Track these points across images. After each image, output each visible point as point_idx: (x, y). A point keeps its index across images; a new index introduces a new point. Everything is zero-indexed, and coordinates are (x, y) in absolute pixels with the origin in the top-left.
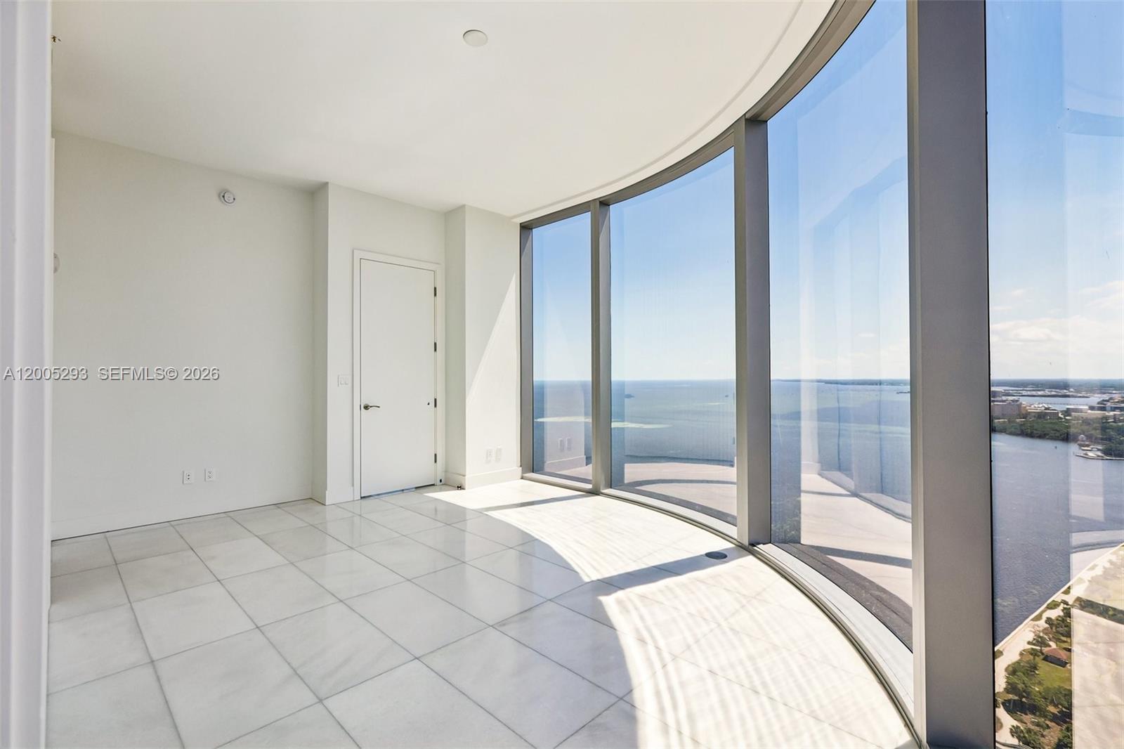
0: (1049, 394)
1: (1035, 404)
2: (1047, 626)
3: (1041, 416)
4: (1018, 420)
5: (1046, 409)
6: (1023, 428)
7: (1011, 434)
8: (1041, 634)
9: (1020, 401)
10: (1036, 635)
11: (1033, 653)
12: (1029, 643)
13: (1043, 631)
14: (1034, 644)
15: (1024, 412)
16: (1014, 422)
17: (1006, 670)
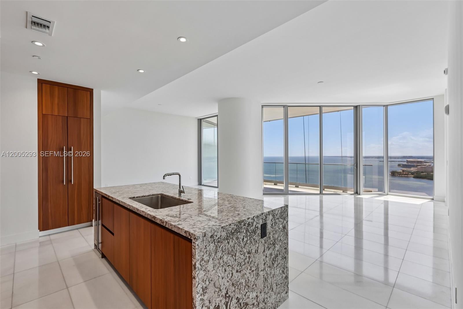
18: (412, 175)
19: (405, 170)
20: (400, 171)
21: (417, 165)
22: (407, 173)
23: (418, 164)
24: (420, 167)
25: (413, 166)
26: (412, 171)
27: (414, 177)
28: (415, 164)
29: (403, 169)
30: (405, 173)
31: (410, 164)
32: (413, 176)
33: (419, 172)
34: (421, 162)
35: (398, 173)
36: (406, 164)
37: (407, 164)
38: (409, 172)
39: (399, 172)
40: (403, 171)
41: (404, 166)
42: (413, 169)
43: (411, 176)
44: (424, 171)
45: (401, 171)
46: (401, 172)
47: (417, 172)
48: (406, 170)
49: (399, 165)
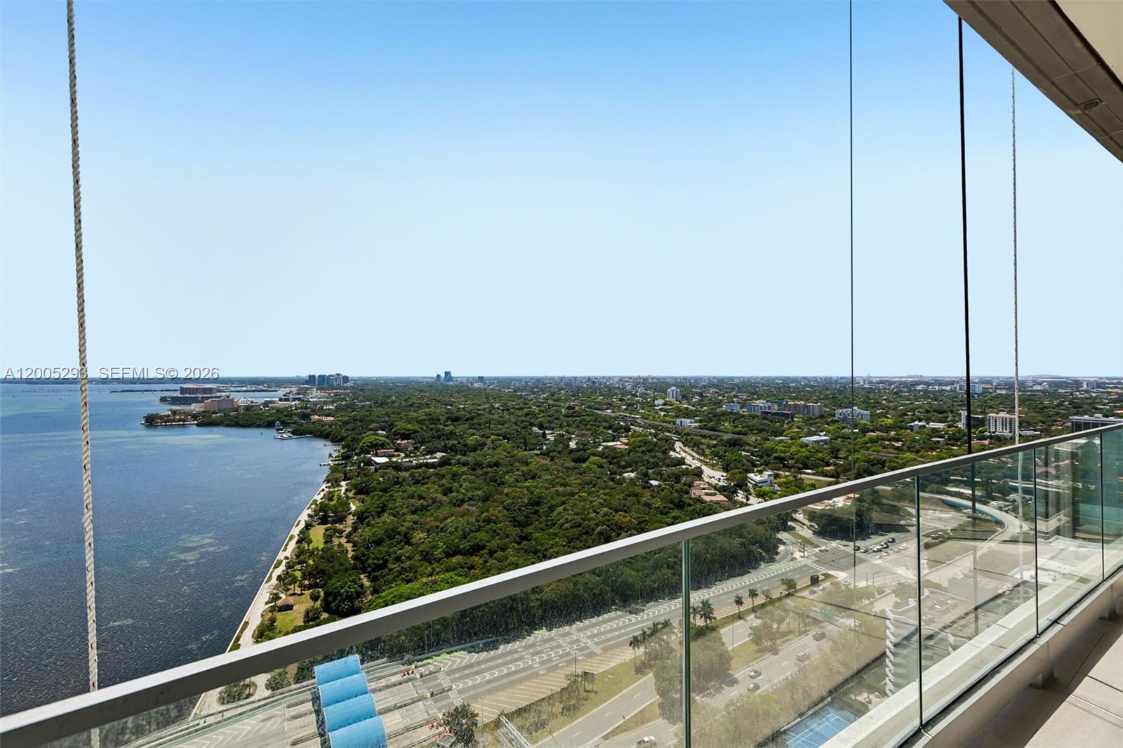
0: (250, 389)
1: (242, 399)
2: (277, 582)
3: (248, 408)
4: (232, 414)
5: (252, 402)
6: (236, 420)
7: (227, 426)
8: (275, 592)
9: (231, 398)
10: (271, 594)
11: (272, 610)
12: (267, 603)
13: (274, 589)
14: (271, 602)
15: (235, 406)
16: (229, 415)
17: (253, 637)
18: (193, 421)
19: (179, 410)
20: (166, 414)
21: (202, 397)
22: (182, 417)
23: (205, 395)
24: (210, 400)
25: (195, 400)
26: (192, 410)
27: (198, 425)
28: (198, 395)
29: (174, 408)
30: (178, 417)
31: (188, 395)
32: (196, 422)
33: (208, 412)
34: (210, 390)
35: (161, 417)
36: (179, 395)
37: (182, 396)
38: (186, 414)
39: (165, 416)
40: (174, 413)
41: (175, 401)
42: (195, 408)
43: (192, 423)
44: (217, 411)
45: (170, 413)
46: (169, 416)
47: (203, 412)
48: (181, 410)
49: (163, 400)
